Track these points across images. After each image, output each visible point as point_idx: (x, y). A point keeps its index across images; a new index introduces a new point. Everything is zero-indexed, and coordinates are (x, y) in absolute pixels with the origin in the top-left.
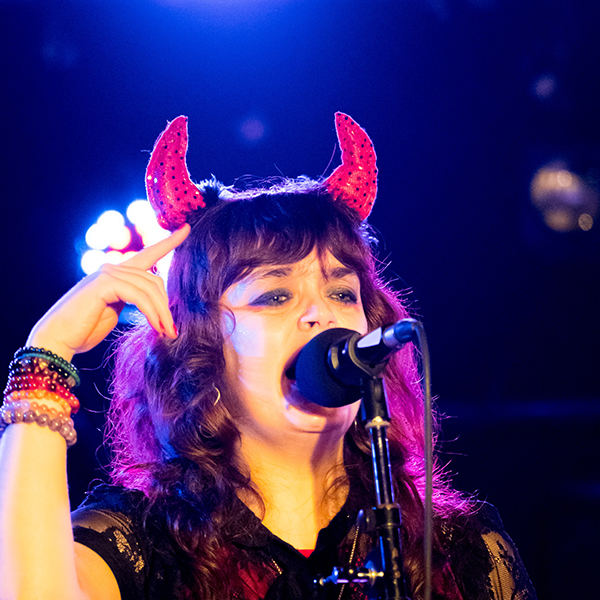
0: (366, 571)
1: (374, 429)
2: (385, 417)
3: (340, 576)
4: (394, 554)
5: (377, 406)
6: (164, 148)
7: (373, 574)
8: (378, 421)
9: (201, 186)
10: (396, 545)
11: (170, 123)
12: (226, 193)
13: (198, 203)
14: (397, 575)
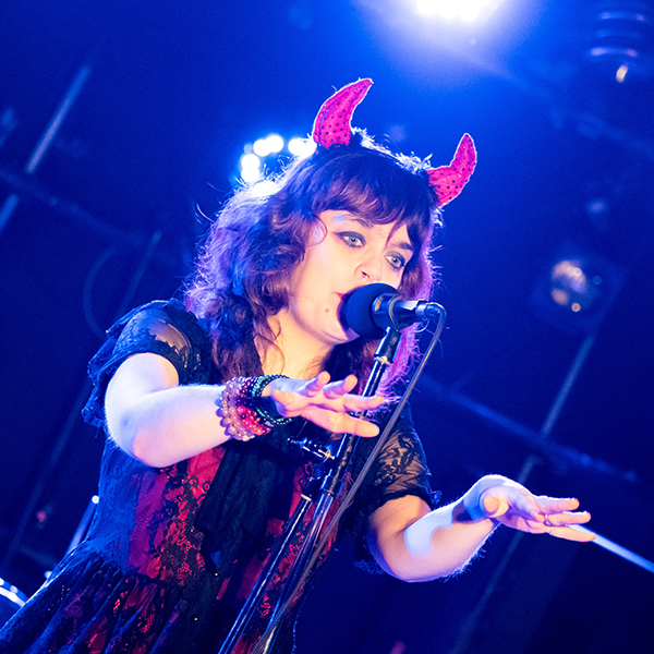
0: (325, 450)
1: (380, 363)
2: (390, 360)
3: (306, 445)
4: (349, 449)
5: (389, 349)
6: (345, 94)
7: (328, 455)
8: (384, 359)
9: (354, 130)
10: (353, 445)
11: (360, 80)
12: (367, 142)
13: (346, 140)
14: (343, 464)
